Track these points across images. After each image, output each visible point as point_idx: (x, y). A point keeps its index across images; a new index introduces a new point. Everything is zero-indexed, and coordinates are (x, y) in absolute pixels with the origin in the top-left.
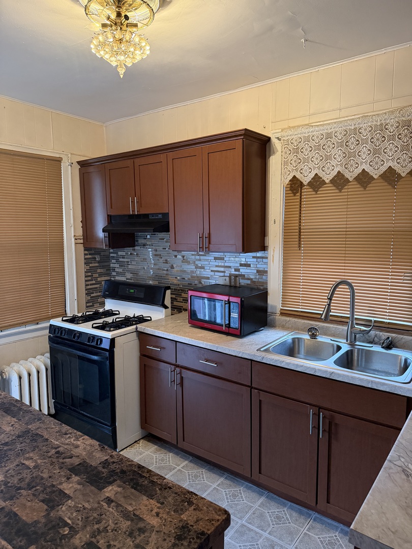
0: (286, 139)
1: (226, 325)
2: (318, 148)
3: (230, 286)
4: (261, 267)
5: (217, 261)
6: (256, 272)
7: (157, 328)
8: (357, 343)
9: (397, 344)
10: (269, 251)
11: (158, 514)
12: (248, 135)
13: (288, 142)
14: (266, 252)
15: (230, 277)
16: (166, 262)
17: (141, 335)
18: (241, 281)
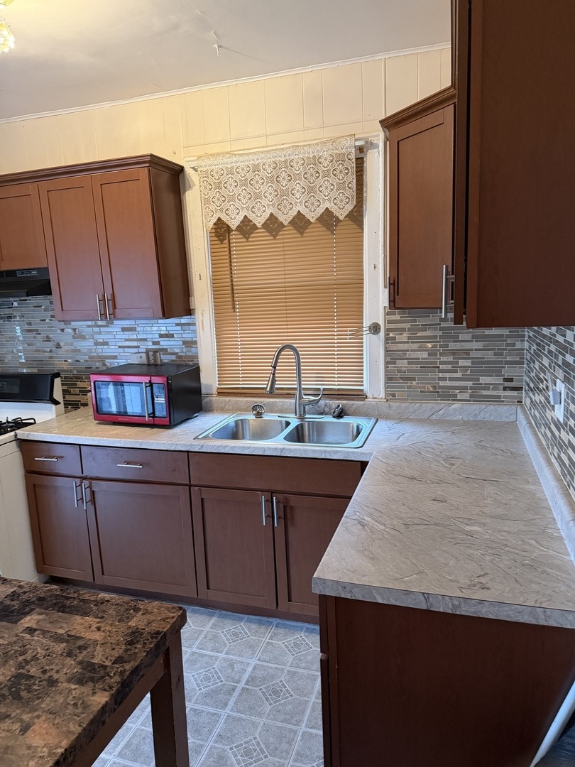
0: (204, 169)
1: (149, 414)
2: (244, 182)
3: (149, 365)
4: (187, 336)
5: (125, 332)
6: (181, 343)
7: (47, 431)
8: (307, 416)
9: (348, 412)
10: (196, 315)
11: (99, 629)
12: (155, 162)
13: (207, 174)
14: (192, 317)
15: (147, 352)
16: (48, 339)
17: (24, 444)
18: (163, 357)
